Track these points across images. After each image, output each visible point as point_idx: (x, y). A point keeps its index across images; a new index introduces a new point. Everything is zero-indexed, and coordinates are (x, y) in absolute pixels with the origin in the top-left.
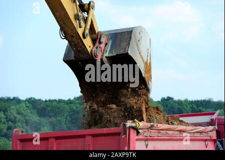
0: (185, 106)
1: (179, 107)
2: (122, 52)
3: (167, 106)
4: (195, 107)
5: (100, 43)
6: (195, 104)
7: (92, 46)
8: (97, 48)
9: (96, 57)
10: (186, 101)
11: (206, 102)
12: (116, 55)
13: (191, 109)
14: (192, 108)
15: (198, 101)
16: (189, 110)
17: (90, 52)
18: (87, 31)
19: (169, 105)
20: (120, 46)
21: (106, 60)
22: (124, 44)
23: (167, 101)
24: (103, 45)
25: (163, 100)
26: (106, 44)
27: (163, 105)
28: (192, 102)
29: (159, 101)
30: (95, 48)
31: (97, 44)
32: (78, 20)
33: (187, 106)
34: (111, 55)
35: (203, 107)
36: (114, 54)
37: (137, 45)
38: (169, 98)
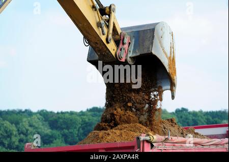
0: (200, 118)
1: (194, 118)
2: (145, 51)
3: (181, 117)
4: (211, 118)
5: (123, 44)
6: (211, 115)
7: (116, 49)
8: (121, 50)
9: (121, 59)
10: (201, 112)
11: (222, 113)
12: (140, 55)
13: (206, 121)
14: (208, 119)
15: (213, 112)
16: (205, 121)
17: (114, 55)
18: (110, 36)
19: (183, 116)
20: (144, 45)
21: (130, 60)
22: (147, 43)
23: (181, 112)
24: (126, 46)
25: (178, 111)
26: (130, 43)
27: (177, 116)
28: (207, 114)
29: (173, 113)
30: (119, 50)
31: (121, 46)
32: (101, 27)
33: (202, 117)
34: (134, 55)
35: (219, 118)
36: (138, 54)
37: (160, 42)
38: (184, 110)
